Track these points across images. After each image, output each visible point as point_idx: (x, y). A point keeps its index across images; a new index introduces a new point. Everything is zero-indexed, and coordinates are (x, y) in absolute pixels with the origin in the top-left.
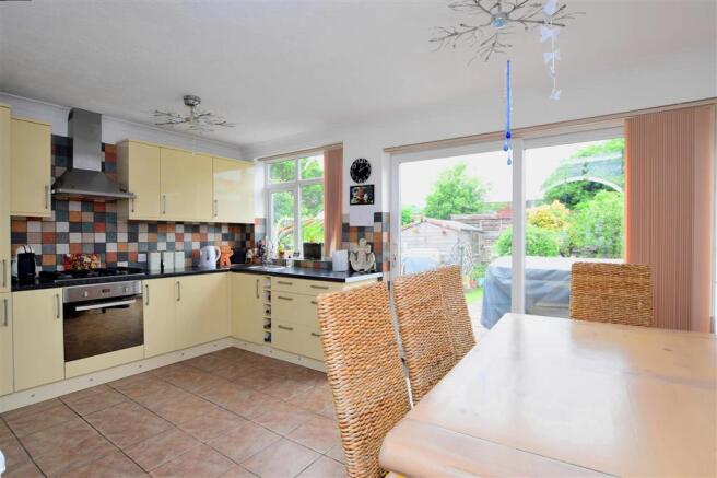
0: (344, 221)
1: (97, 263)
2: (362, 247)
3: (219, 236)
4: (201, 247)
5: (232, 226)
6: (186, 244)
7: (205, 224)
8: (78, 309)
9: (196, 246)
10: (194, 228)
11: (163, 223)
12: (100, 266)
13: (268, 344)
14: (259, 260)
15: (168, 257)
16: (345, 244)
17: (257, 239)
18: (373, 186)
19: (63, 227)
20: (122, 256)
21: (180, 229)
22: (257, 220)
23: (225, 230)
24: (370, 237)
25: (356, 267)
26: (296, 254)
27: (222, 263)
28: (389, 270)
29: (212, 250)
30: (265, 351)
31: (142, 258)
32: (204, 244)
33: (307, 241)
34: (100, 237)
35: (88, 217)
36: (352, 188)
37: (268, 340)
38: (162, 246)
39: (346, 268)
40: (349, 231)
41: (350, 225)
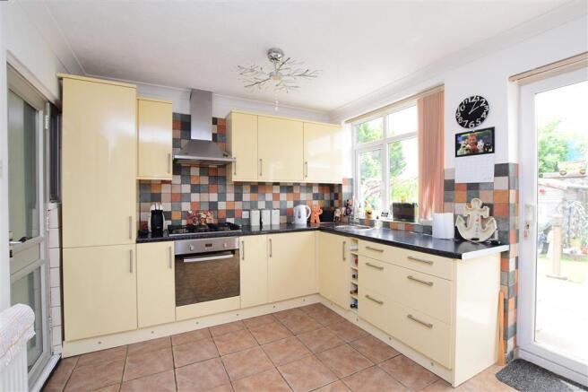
0: (448, 177)
1: (211, 219)
2: (475, 210)
3: (310, 196)
4: (295, 206)
5: (321, 185)
6: (281, 203)
7: (299, 184)
8: (186, 261)
9: (290, 205)
10: (288, 188)
11: (262, 184)
12: (213, 222)
13: (354, 310)
14: (346, 219)
15: (266, 214)
16: (448, 205)
17: (344, 198)
18: (492, 129)
19: (186, 188)
20: (230, 213)
21: (277, 190)
22: (344, 179)
23: (316, 190)
24: (487, 197)
25: (465, 234)
26: (386, 214)
27: (312, 221)
28: (517, 241)
29: (303, 209)
30: (351, 317)
31: (245, 215)
32: (297, 203)
33: (398, 200)
34: (213, 197)
35: (205, 180)
36: (457, 136)
37: (354, 306)
38: (261, 205)
39: (451, 235)
40: (454, 190)
41: (456, 182)
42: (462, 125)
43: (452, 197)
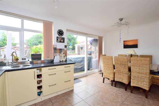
0: (54, 47)
2: (62, 55)
16: (55, 54)
18: (64, 38)
24: (63, 51)
26: (24, 59)
40: (56, 50)
41: (57, 48)
42: (59, 35)
43: (56, 52)
